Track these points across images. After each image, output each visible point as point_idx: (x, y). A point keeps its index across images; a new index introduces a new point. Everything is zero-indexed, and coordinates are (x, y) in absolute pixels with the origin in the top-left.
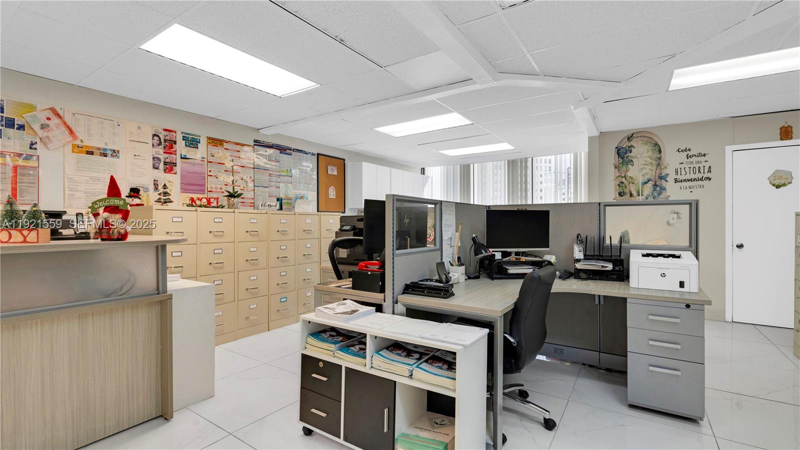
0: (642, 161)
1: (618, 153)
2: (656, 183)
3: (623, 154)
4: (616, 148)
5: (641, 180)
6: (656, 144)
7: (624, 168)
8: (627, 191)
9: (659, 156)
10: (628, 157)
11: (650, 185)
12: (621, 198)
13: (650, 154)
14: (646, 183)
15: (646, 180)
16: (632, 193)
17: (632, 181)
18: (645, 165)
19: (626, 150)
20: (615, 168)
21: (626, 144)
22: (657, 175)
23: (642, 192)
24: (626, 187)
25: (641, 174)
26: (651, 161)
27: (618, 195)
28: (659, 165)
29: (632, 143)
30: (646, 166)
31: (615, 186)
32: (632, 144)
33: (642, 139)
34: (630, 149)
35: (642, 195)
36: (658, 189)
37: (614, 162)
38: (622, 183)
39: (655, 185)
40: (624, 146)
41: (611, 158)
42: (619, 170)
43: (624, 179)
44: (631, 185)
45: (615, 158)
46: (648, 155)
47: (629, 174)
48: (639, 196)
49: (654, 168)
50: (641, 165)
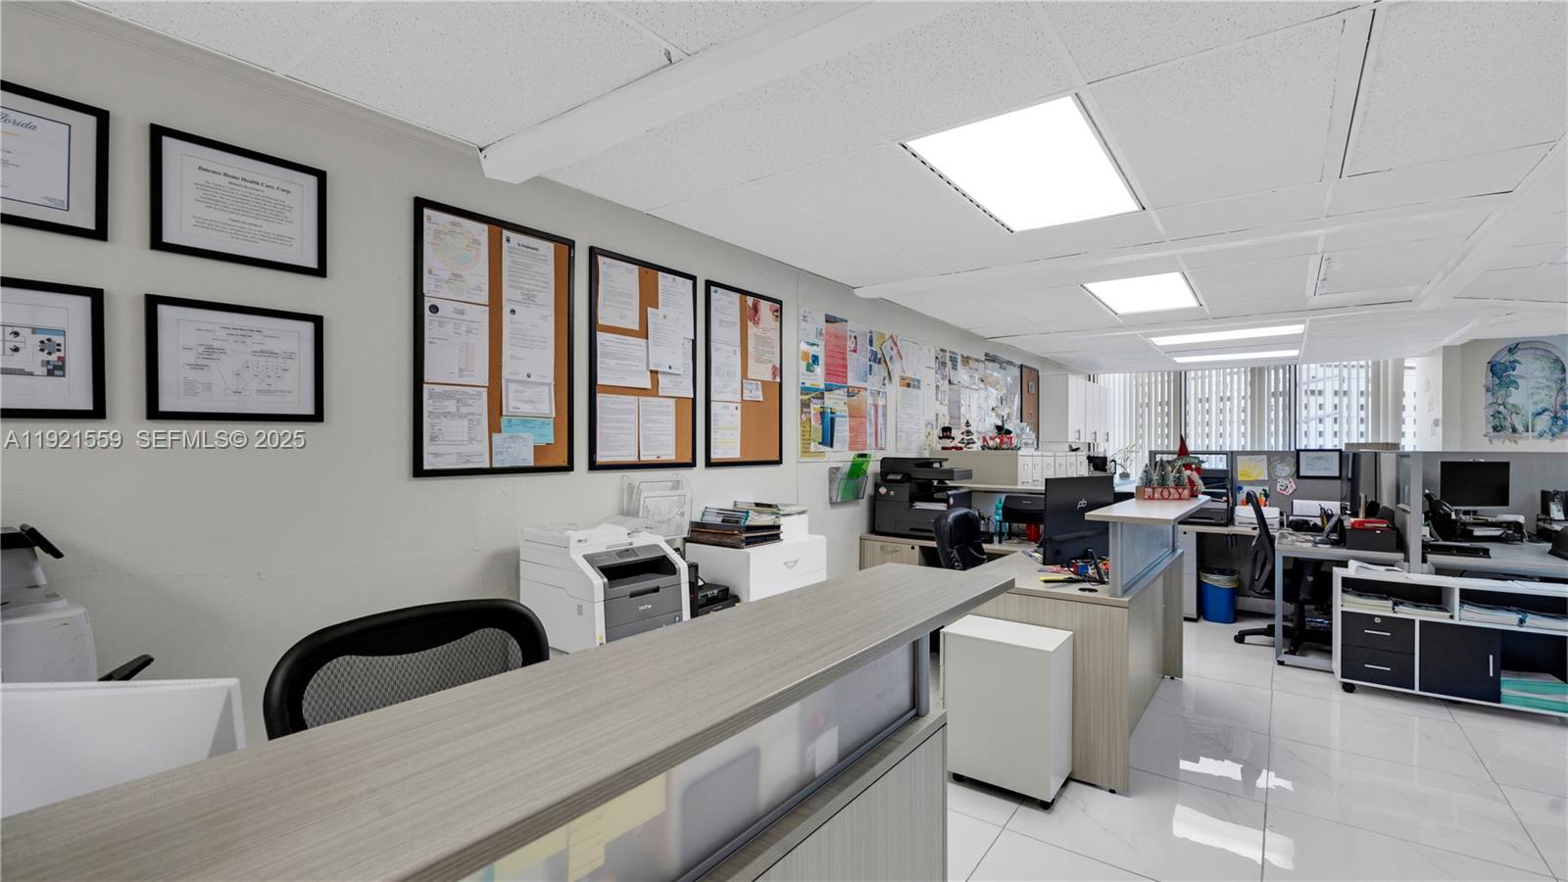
0: (1532, 383)
1: (1492, 371)
2: (1556, 414)
3: (1500, 372)
4: (1489, 363)
5: (1531, 409)
6: (1557, 360)
7: (1503, 392)
8: (1507, 424)
9: (1561, 376)
10: (1508, 376)
11: (1546, 417)
12: (1497, 434)
13: (1547, 373)
14: (1540, 414)
15: (1540, 410)
16: (1516, 427)
17: (1516, 410)
18: (1538, 388)
19: (1506, 367)
20: (1488, 390)
21: (1506, 358)
22: (1558, 403)
23: (1533, 427)
24: (1505, 418)
25: (1531, 402)
26: (1548, 383)
27: (1491, 430)
28: (1561, 389)
29: (1517, 356)
30: (1540, 391)
31: (1487, 417)
32: (1518, 358)
33: (1532, 351)
34: (1513, 365)
35: (1533, 431)
36: (1560, 422)
37: (1484, 381)
38: (1499, 413)
39: (1555, 418)
40: (1502, 361)
41: (1481, 376)
42: (1493, 394)
43: (1502, 407)
44: (1514, 416)
45: (1486, 377)
46: (1542, 375)
47: (1511, 400)
48: (1527, 431)
49: (1554, 393)
50: (1532, 388)
